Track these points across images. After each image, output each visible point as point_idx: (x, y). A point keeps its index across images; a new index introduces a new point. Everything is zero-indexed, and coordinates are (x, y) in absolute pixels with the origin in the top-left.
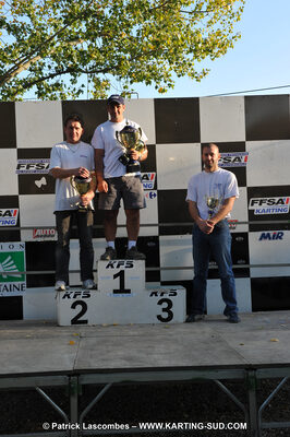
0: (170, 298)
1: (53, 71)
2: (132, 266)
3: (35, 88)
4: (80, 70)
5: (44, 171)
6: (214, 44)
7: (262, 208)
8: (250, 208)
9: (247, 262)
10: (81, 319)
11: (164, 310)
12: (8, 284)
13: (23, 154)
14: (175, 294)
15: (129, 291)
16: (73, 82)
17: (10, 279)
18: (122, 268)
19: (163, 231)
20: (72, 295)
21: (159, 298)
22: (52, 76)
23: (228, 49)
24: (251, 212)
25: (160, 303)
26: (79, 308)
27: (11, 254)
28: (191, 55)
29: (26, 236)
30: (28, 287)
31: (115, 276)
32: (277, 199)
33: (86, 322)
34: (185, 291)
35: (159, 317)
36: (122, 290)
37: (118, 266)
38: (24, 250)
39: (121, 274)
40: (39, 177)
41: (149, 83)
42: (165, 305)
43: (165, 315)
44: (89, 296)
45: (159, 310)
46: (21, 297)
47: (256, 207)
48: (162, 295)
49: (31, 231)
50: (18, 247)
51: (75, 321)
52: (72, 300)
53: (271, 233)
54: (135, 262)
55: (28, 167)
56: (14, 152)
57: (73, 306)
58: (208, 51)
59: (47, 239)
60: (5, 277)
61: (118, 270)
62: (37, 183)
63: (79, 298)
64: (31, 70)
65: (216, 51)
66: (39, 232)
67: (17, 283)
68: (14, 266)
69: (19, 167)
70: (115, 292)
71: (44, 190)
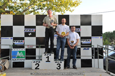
0: (60, 63)
1: (37, 9)
2: (51, 55)
3: (33, 13)
4: (43, 9)
5: (31, 32)
6: (75, 3)
7: (84, 42)
8: (81, 42)
9: (80, 55)
10: (38, 68)
11: (58, 66)
12: (21, 59)
13: (26, 27)
14: (61, 62)
15: (50, 61)
16: (42, 11)
17: (22, 57)
18: (48, 55)
20: (36, 62)
21: (57, 63)
22: (37, 10)
23: (79, 5)
24: (81, 43)
25: (57, 65)
26: (37, 65)
27: (22, 51)
28: (70, 6)
30: (26, 59)
31: (46, 58)
32: (88, 40)
33: (39, 69)
34: (64, 62)
35: (57, 68)
36: (48, 61)
37: (47, 55)
38: (25, 50)
39: (48, 57)
41: (59, 12)
42: (59, 65)
43: (59, 68)
44: (40, 62)
45: (57, 66)
46: (24, 62)
47: (83, 42)
48: (58, 62)
49: (27, 46)
51: (36, 68)
52: (36, 63)
53: (86, 48)
54: (51, 54)
55: (27, 30)
56: (24, 27)
57: (36, 65)
58: (74, 5)
59: (31, 48)
60: (20, 57)
61: (47, 56)
62: (29, 34)
63: (37, 63)
64: (32, 8)
65: (76, 5)
66: (29, 46)
67: (23, 59)
68: (23, 54)
69: (25, 30)
70: (46, 61)
71: (31, 36)
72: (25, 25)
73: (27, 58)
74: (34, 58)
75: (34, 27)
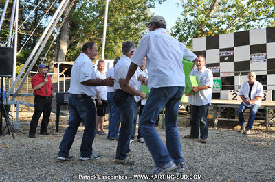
5: (228, 55)
10: (235, 98)
12: (216, 89)
13: (221, 50)
14: (267, 92)
19: (268, 73)
20: (233, 91)
26: (235, 95)
29: (222, 75)
33: (237, 99)
38: (221, 79)
40: (226, 57)
46: (220, 93)
49: (224, 73)
50: (219, 78)
51: (233, 99)
55: (223, 54)
56: (219, 50)
57: (233, 94)
59: (228, 76)
60: (215, 87)
63: (235, 92)
66: (226, 74)
67: (219, 89)
68: (218, 84)
69: (220, 54)
71: (227, 61)
72: (220, 47)
73: (223, 89)
74: (233, 88)
75: (232, 49)
